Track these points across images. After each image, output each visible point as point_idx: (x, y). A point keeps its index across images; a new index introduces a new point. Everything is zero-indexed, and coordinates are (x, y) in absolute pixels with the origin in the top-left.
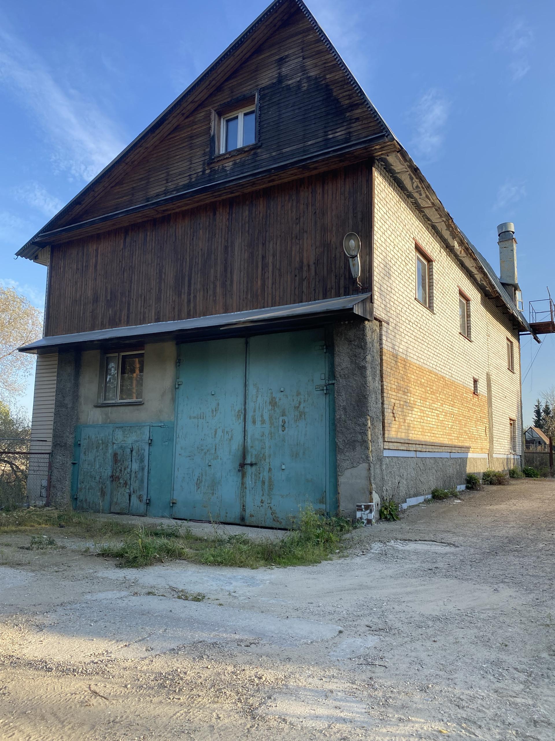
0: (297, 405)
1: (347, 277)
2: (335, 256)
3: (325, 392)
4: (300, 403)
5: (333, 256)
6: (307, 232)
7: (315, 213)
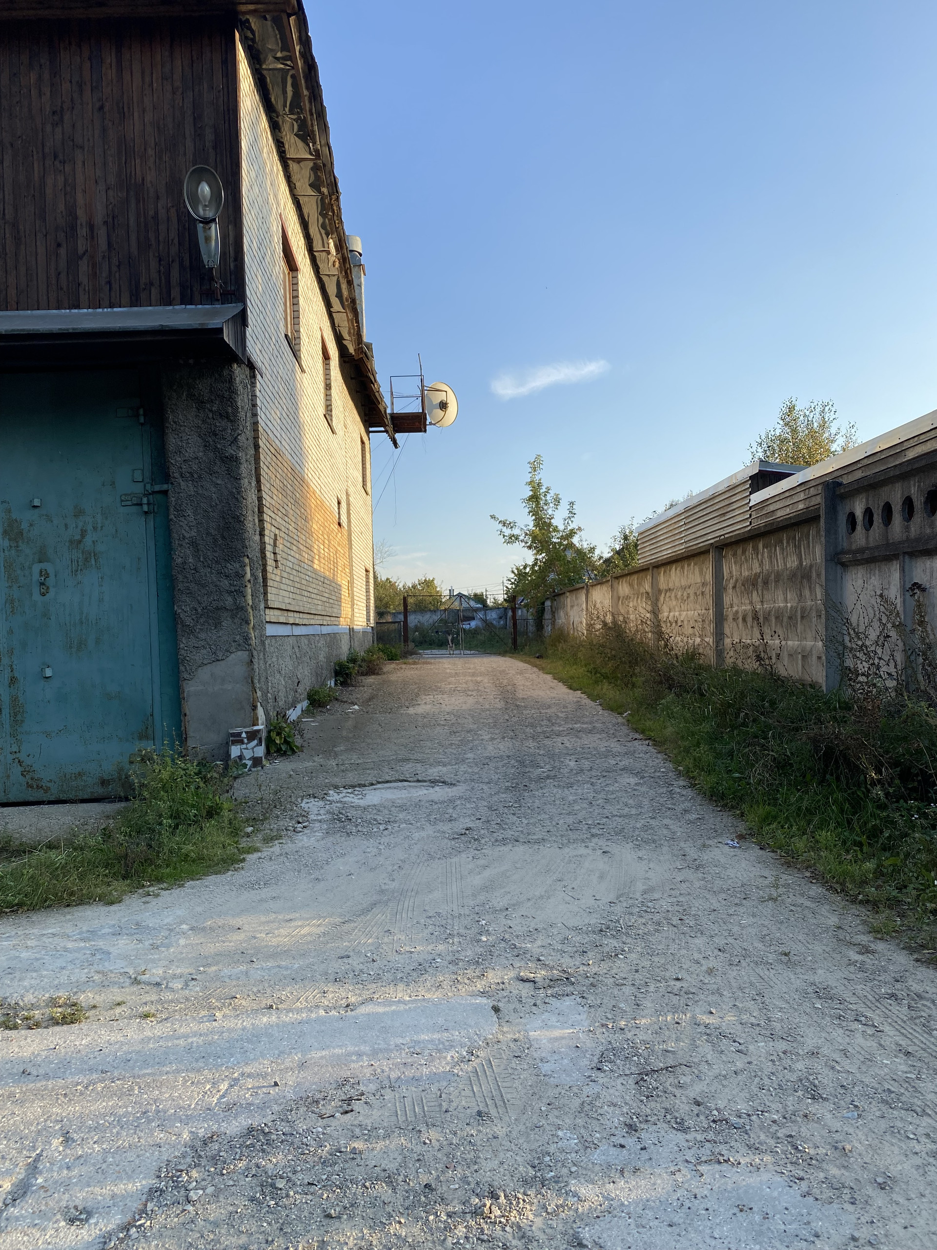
0: (78, 537)
1: (187, 263)
2: (156, 213)
3: (145, 508)
4: (83, 533)
5: (151, 213)
6: (82, 148)
7: (101, 108)
